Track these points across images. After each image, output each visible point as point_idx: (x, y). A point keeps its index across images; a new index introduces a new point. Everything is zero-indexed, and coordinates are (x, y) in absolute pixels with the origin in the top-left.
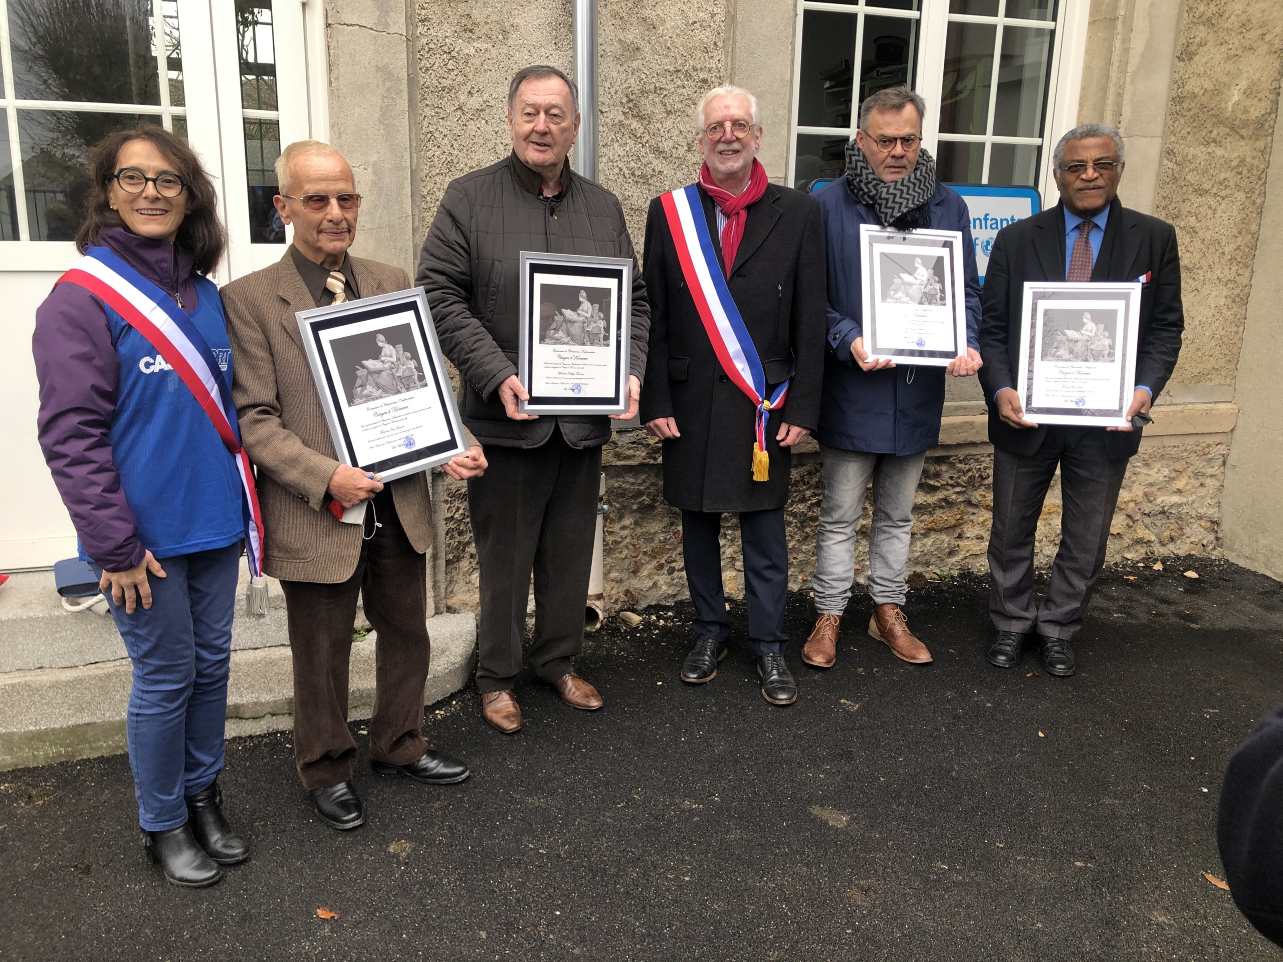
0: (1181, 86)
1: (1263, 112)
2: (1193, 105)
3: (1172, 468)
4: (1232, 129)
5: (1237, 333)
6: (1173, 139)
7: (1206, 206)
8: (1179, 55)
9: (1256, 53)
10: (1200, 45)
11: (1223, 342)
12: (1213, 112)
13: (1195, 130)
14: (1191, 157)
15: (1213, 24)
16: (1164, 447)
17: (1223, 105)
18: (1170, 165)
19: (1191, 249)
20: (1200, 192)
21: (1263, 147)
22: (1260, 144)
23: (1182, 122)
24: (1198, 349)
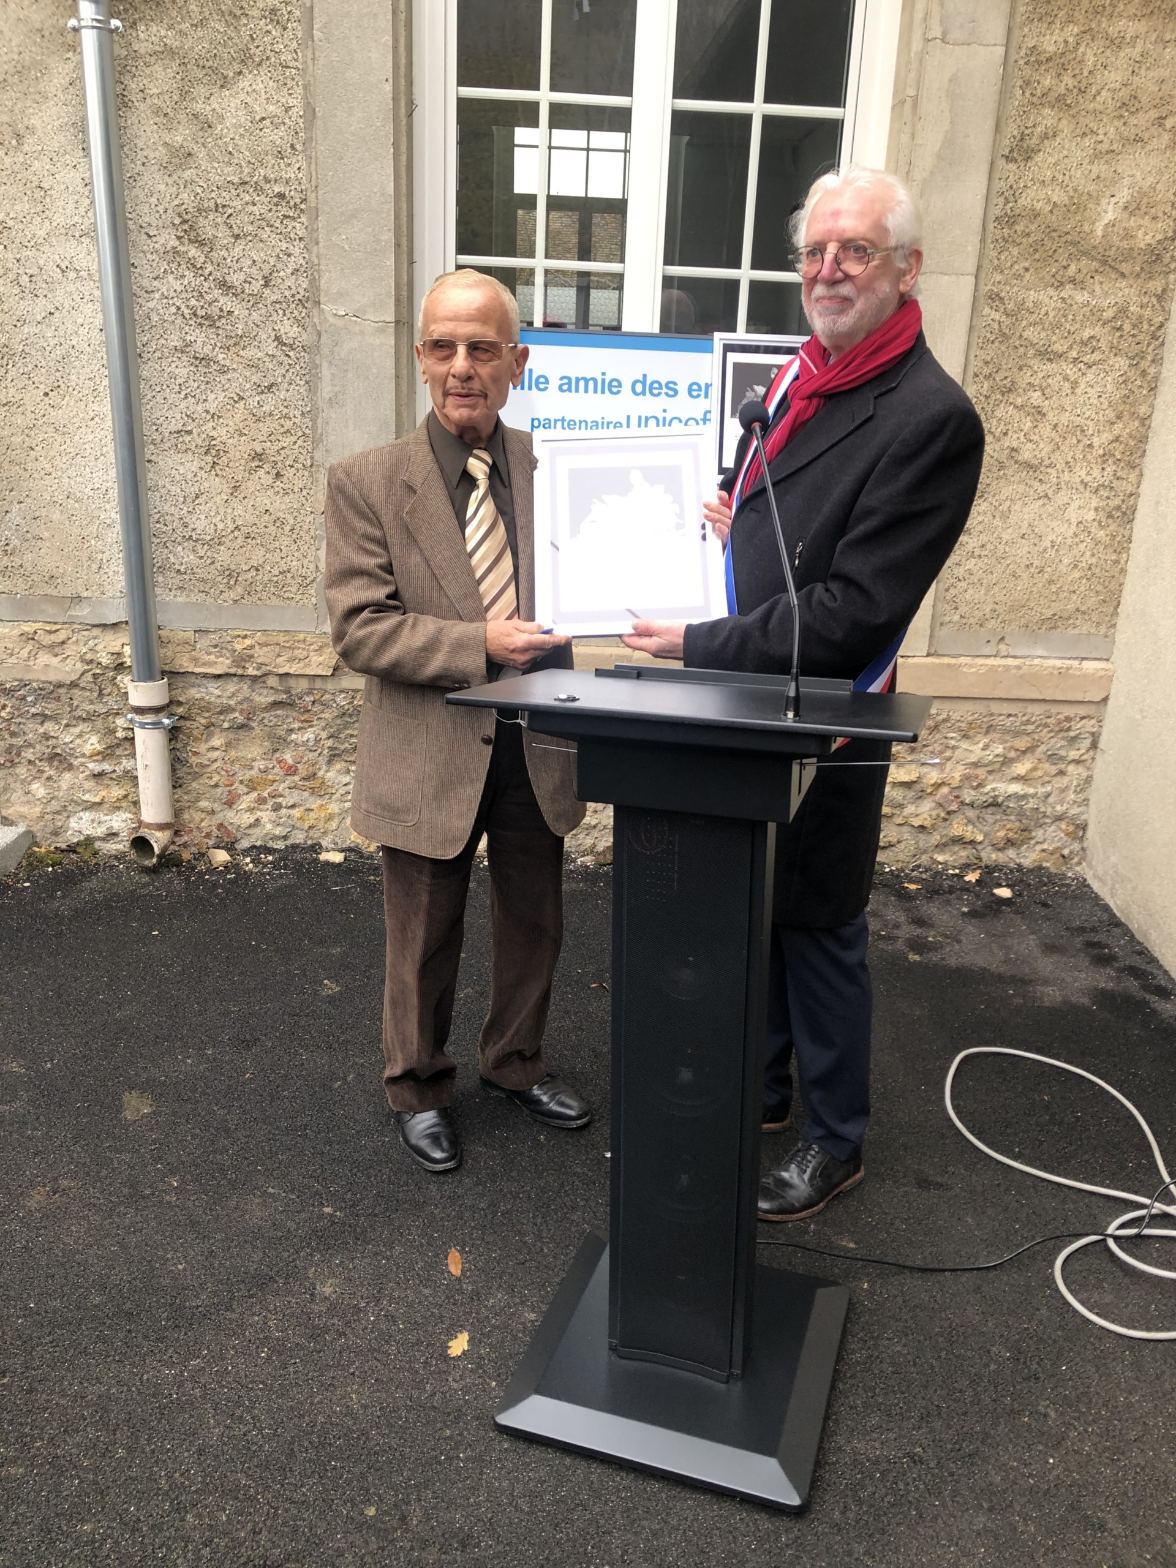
0: (1011, 199)
1: (1159, 237)
2: (1033, 228)
3: (1008, 745)
4: (1104, 263)
5: (1117, 562)
6: (998, 277)
7: (1060, 378)
8: (1006, 152)
9: (1148, 148)
10: (1045, 136)
11: (1093, 575)
12: (1069, 237)
13: (1039, 265)
14: (1031, 305)
15: (1069, 106)
16: (992, 715)
17: (1086, 228)
18: (996, 316)
19: (1035, 438)
20: (1048, 355)
21: (1160, 289)
22: (1156, 285)
23: (1015, 253)
24: (1051, 582)
